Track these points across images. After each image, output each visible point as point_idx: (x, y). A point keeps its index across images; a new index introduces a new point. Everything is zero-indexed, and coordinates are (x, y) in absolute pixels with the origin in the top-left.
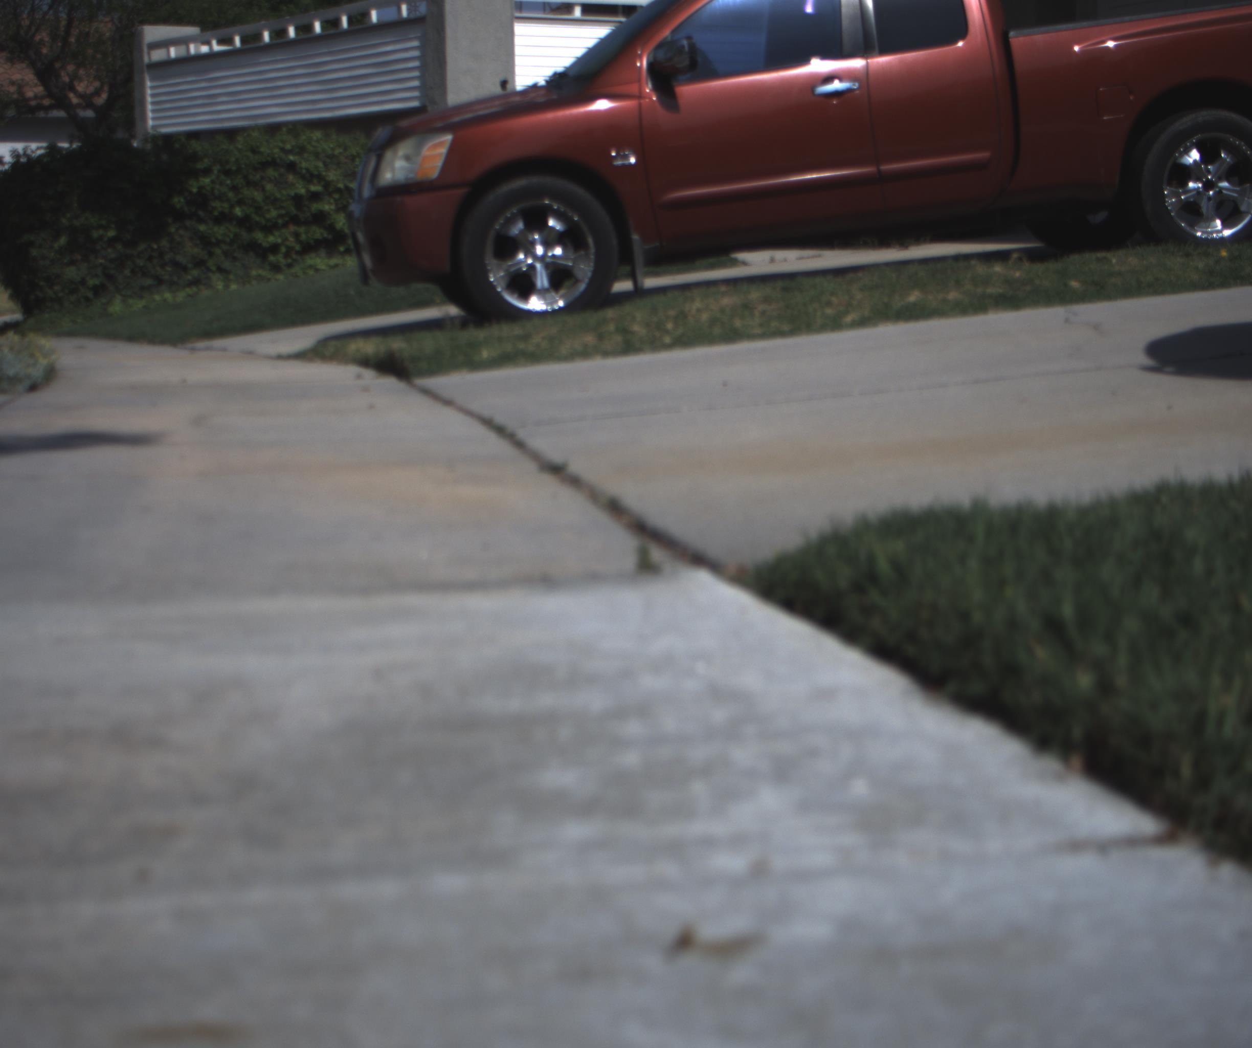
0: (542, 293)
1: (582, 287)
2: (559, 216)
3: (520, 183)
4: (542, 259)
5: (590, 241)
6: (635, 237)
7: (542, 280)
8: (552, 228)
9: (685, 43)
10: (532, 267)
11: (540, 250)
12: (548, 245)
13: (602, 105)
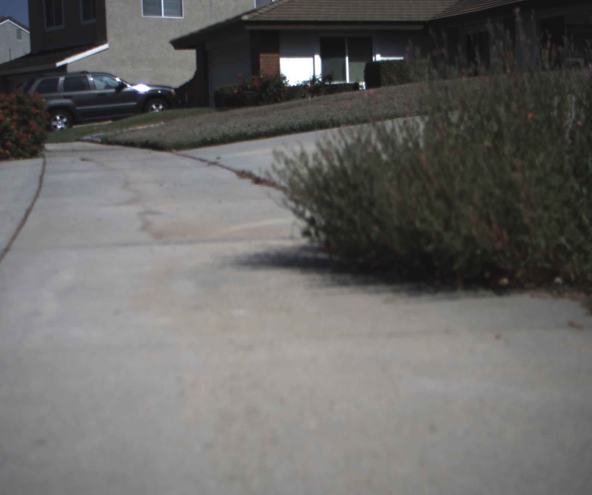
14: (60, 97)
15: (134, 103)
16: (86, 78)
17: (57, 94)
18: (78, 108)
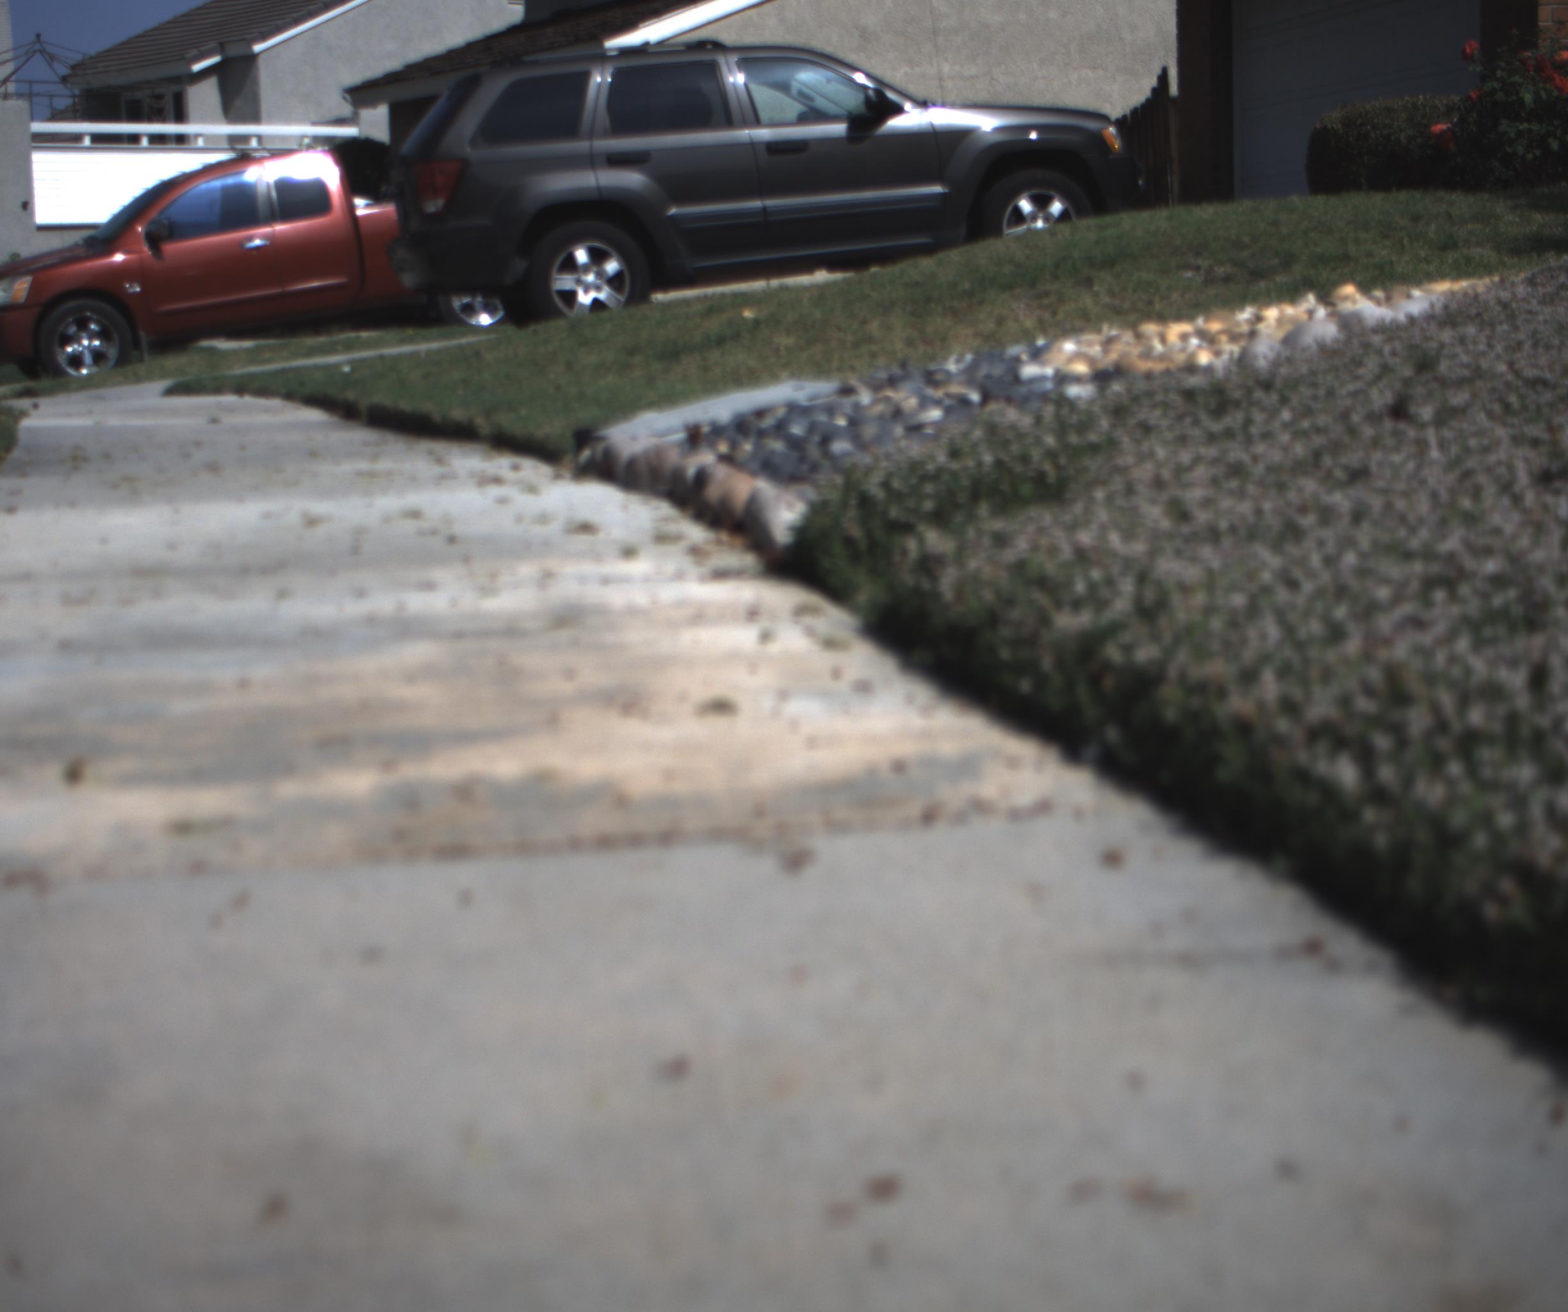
0: (88, 367)
1: (112, 363)
2: (97, 322)
3: (72, 304)
4: (89, 347)
5: (116, 336)
6: (142, 334)
7: (88, 358)
8: (93, 330)
9: (166, 222)
10: (81, 353)
11: (86, 342)
12: (90, 338)
13: (119, 257)
14: (590, 161)
15: (937, 189)
16: (712, 70)
17: (581, 146)
18: (673, 211)
